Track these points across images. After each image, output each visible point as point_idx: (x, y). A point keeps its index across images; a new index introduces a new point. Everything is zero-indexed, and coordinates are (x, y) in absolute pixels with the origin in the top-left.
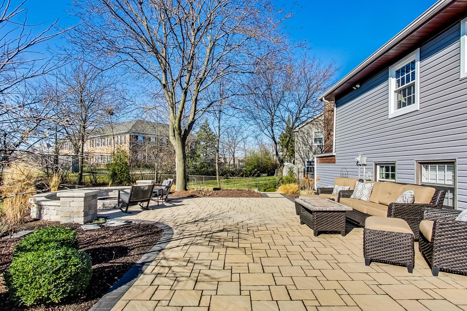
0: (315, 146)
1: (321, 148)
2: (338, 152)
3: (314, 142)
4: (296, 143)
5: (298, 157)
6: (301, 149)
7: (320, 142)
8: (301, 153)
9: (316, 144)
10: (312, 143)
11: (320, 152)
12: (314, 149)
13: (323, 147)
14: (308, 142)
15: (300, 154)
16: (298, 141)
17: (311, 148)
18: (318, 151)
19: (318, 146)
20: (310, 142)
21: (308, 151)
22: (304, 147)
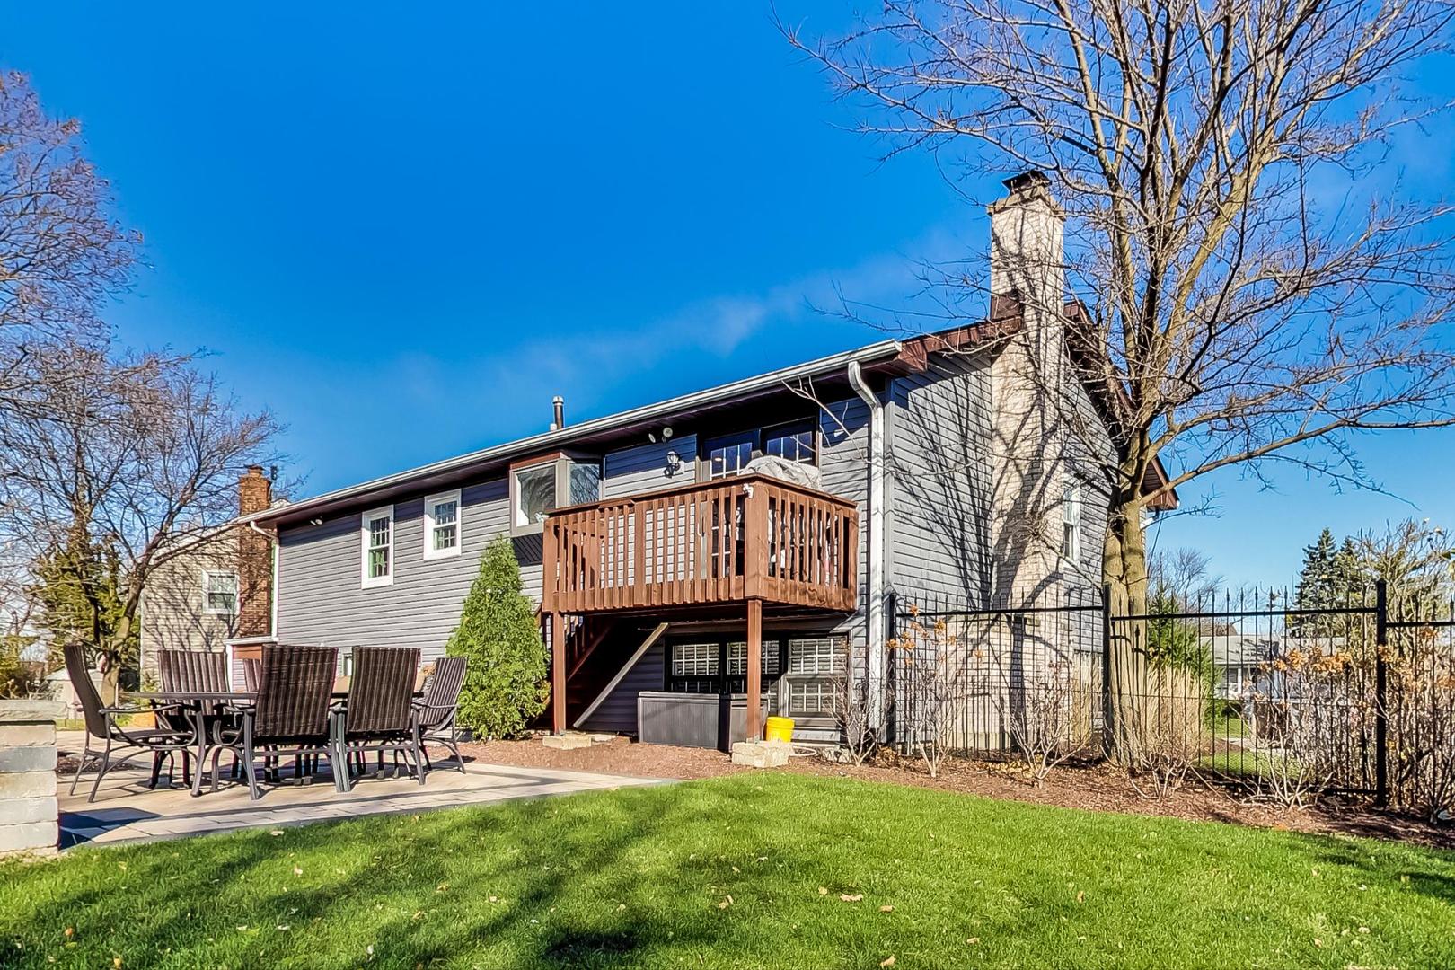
0: (210, 615)
1: (228, 623)
2: (282, 636)
3: (206, 605)
4: (146, 602)
5: (151, 647)
6: (161, 622)
7: (227, 605)
8: (161, 635)
9: (213, 611)
10: (200, 606)
11: (227, 634)
12: (205, 624)
13: (234, 619)
14: (186, 602)
15: (158, 636)
16: (152, 595)
17: (196, 618)
18: (220, 632)
19: (220, 616)
20: (193, 603)
21: (187, 630)
22: (171, 615)
